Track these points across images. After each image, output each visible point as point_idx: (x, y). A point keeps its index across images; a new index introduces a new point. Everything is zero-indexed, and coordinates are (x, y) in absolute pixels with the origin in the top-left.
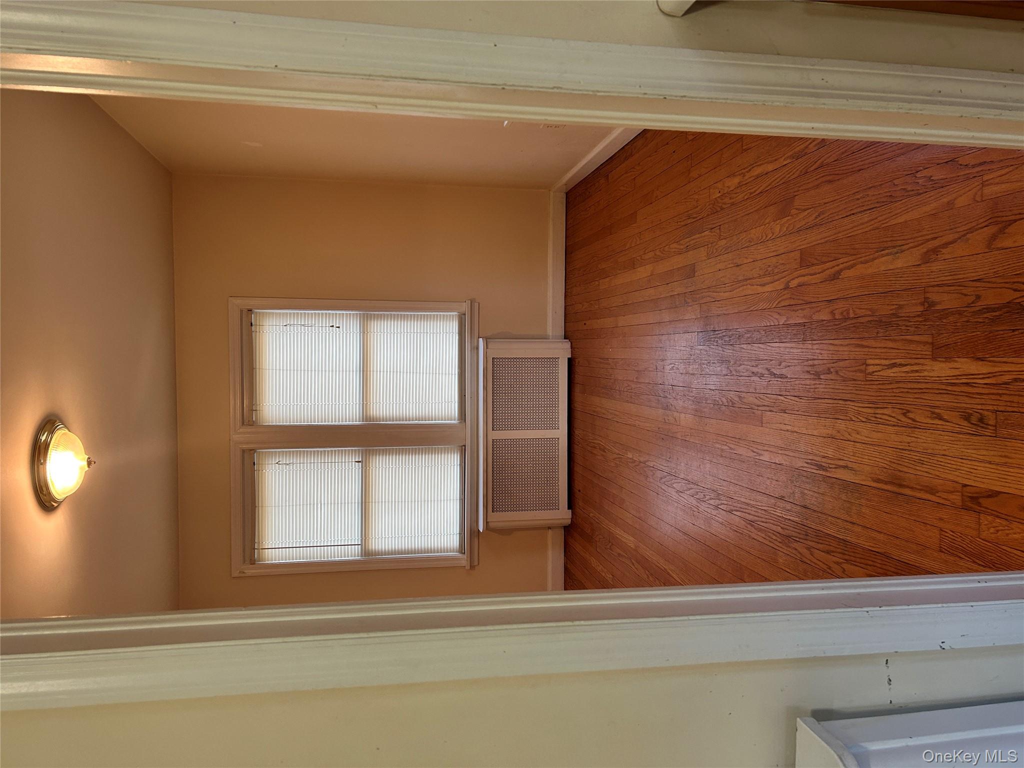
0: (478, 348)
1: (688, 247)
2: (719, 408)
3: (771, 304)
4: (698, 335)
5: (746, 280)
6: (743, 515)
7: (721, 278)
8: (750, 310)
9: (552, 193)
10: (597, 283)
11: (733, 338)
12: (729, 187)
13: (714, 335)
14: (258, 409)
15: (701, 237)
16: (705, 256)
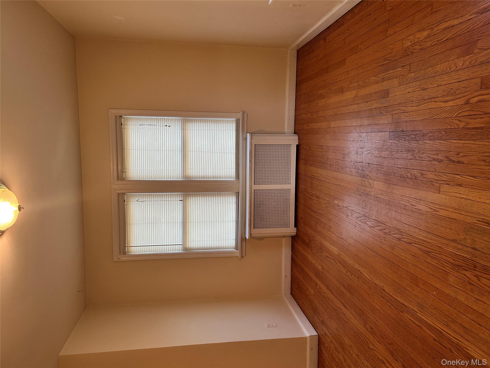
0: (246, 139)
1: (384, 79)
2: (405, 180)
3: (453, 114)
4: (389, 133)
5: (431, 98)
6: (420, 247)
7: (410, 97)
8: (434, 118)
9: (289, 51)
10: (316, 102)
11: (418, 136)
12: (418, 38)
13: (403, 133)
14: (126, 171)
15: (395, 72)
16: (397, 84)
